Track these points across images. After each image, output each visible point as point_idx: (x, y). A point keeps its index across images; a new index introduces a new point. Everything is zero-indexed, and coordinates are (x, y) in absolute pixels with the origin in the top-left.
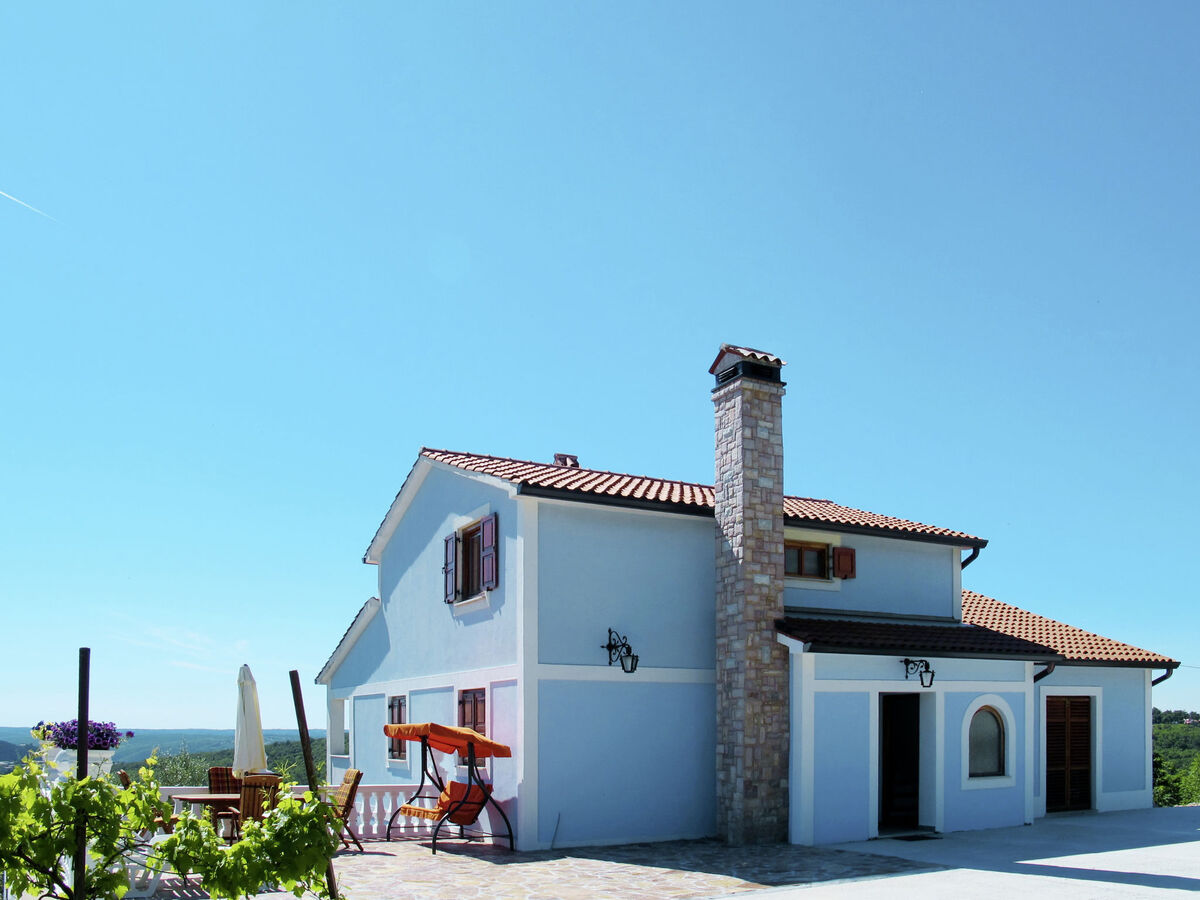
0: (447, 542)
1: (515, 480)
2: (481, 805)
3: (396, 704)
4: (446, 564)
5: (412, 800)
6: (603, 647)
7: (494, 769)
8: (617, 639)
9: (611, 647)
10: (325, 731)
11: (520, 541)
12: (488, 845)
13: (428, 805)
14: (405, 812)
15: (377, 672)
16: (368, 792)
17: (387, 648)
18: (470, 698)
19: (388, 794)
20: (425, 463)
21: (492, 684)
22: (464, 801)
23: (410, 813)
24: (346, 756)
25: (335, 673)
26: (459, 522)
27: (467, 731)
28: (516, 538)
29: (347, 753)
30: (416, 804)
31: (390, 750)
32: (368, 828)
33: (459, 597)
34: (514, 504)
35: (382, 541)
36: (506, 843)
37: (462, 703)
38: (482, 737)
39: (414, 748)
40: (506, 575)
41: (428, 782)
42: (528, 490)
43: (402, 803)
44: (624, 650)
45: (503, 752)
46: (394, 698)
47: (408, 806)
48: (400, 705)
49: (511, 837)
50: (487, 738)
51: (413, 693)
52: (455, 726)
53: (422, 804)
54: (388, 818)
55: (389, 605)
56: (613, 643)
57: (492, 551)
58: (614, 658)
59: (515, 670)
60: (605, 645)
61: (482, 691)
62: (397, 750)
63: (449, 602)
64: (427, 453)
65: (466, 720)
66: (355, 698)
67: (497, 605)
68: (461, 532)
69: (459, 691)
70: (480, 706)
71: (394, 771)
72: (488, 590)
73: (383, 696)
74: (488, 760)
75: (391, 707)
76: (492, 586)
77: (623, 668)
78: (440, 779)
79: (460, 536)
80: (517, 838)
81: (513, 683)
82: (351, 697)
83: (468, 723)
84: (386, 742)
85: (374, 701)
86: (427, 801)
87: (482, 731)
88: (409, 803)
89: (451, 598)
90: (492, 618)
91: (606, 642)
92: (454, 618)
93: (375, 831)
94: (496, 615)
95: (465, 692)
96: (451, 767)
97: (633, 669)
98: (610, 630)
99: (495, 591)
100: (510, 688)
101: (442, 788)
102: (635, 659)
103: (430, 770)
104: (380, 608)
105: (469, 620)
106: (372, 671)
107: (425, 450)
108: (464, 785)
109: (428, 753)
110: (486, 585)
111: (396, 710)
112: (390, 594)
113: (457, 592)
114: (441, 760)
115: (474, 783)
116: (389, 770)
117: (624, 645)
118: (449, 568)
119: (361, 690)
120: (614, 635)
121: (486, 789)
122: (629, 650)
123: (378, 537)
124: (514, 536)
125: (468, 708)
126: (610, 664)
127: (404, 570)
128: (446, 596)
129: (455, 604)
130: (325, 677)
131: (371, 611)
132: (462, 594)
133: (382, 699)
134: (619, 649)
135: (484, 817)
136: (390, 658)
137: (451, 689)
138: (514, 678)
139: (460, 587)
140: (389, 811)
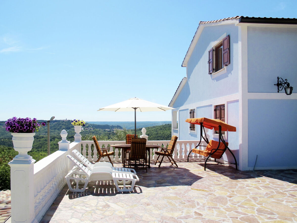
0: (209, 52)
1: (237, 18)
2: (224, 150)
3: (192, 112)
4: (209, 60)
5: (197, 147)
6: (275, 85)
7: (229, 136)
8: (282, 81)
9: (278, 85)
10: (171, 121)
11: (240, 43)
12: (227, 167)
13: (203, 149)
14: (194, 151)
15: (186, 102)
16: (181, 143)
17: (189, 94)
18: (219, 108)
19: (188, 144)
20: (202, 26)
21: (227, 102)
22: (217, 149)
23: (195, 152)
24: (177, 129)
25: (174, 103)
26: (214, 44)
27: (218, 120)
28: (238, 42)
29: (177, 128)
30: (198, 149)
31: (190, 127)
32: (181, 156)
33: (214, 71)
34: (237, 28)
35: (187, 58)
36: (234, 166)
37: (215, 110)
38: (224, 123)
39: (198, 127)
40: (234, 58)
41: (203, 140)
42: (243, 20)
43: (193, 148)
44: (286, 85)
45: (233, 129)
46: (191, 110)
47: (195, 149)
48: (193, 112)
49: (236, 164)
50: (226, 123)
51: (197, 108)
52: (213, 119)
53: (200, 148)
54: (188, 153)
55: (190, 79)
56: (280, 83)
57: (228, 50)
58: (280, 89)
59: (238, 95)
60: (276, 84)
61: (223, 105)
62: (192, 127)
63: (211, 74)
64: (202, 23)
65: (217, 117)
66: (180, 111)
67: (229, 71)
68: (215, 47)
69: (214, 106)
70: (222, 111)
71: (192, 135)
72: (226, 65)
73: (188, 109)
74: (226, 132)
75: (190, 113)
76: (227, 64)
77: (286, 93)
78: (207, 139)
79: (214, 49)
80: (239, 164)
81: (237, 101)
82: (178, 111)
83: (218, 118)
84: (189, 125)
85: (185, 111)
86: (202, 147)
87: (224, 121)
88: (196, 148)
89: (211, 72)
90: (228, 76)
91: (276, 83)
92: (212, 79)
93: (183, 157)
94: (229, 75)
95: (216, 106)
96: (211, 135)
97: (291, 93)
98: (278, 78)
99: (229, 66)
100: (235, 103)
101: (208, 142)
102: (291, 88)
103: (204, 135)
104: (187, 80)
105: (218, 79)
106: (185, 101)
107: (201, 22)
108: (217, 142)
109: (203, 129)
110: (225, 64)
111: (192, 114)
112: (190, 75)
113: (213, 69)
114: (207, 131)
115: (221, 141)
116: (190, 134)
117: (285, 83)
118: (210, 61)
119: (182, 108)
120: (280, 80)
121: (226, 144)
122: (288, 85)
123: (186, 57)
124: (237, 42)
125: (218, 112)
126: (278, 92)
127: (195, 66)
128: (209, 71)
129: (213, 74)
130: (171, 105)
131: (184, 82)
132: (215, 70)
133: (188, 110)
134: (283, 85)
135: (225, 156)
136: (190, 96)
137: (211, 105)
138: (237, 99)
139: (214, 67)
140: (189, 150)
